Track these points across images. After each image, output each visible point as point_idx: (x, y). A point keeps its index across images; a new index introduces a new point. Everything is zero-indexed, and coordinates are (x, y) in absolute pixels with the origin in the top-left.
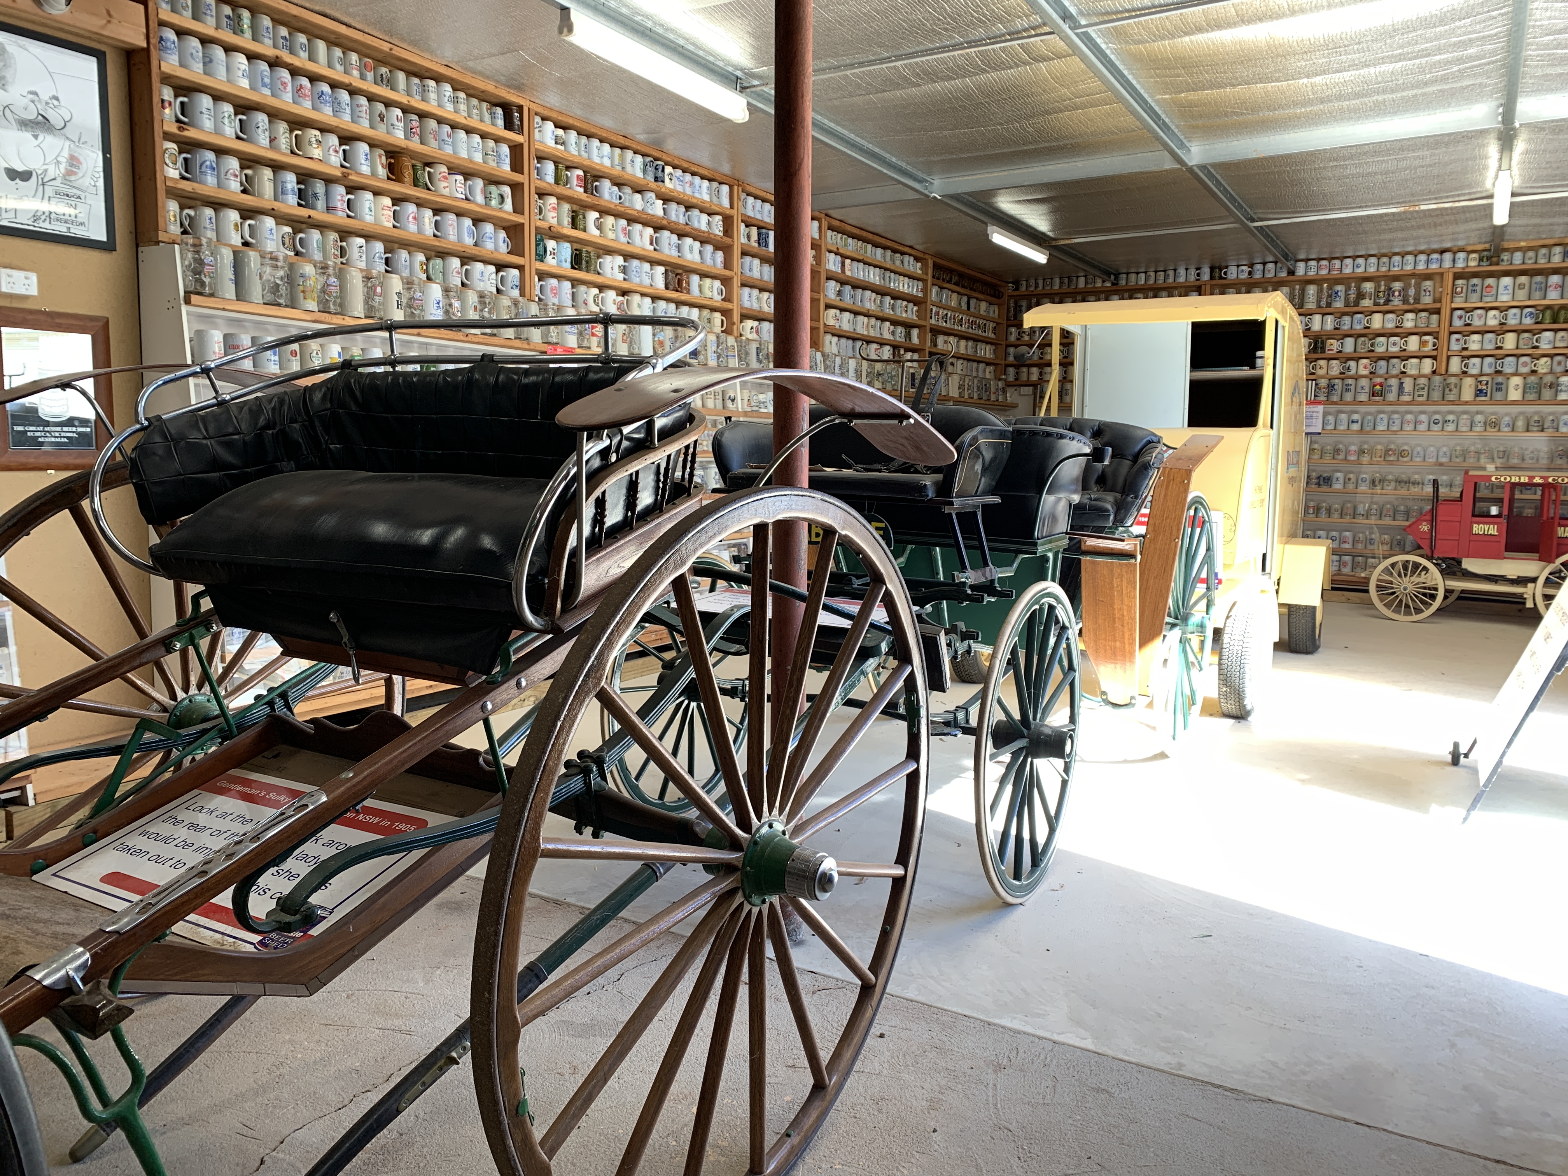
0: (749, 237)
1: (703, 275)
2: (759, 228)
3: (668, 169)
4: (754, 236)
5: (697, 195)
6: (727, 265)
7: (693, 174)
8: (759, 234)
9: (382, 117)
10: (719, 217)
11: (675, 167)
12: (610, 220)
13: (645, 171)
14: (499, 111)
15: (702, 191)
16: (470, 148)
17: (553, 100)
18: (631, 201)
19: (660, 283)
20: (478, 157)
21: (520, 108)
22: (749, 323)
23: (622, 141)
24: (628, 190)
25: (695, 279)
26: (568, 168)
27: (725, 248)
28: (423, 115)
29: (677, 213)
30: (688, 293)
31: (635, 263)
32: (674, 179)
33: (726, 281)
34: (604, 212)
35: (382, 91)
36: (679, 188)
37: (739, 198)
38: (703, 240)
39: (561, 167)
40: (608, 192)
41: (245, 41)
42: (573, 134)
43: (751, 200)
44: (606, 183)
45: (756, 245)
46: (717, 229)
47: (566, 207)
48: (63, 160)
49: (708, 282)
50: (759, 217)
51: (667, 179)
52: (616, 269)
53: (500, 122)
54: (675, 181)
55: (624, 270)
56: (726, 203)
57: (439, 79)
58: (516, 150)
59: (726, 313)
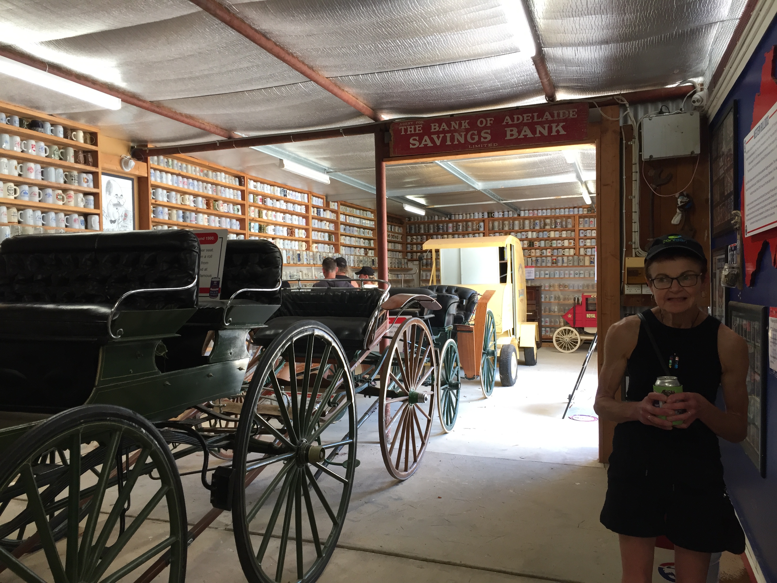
0: (314, 212)
1: (299, 228)
2: (317, 208)
3: (288, 191)
4: (316, 212)
5: (297, 200)
6: (307, 223)
7: (296, 191)
8: (317, 211)
9: (206, 188)
10: (304, 206)
11: (290, 190)
12: (270, 212)
13: (281, 193)
14: (237, 179)
15: (298, 197)
16: (230, 194)
17: (253, 174)
18: (276, 205)
19: (285, 234)
20: (232, 197)
21: (244, 177)
22: (315, 245)
23: (274, 184)
24: (275, 201)
25: (296, 230)
26: (257, 195)
27: (306, 217)
28: (217, 185)
29: (290, 207)
30: (295, 236)
31: (278, 227)
32: (290, 195)
33: (307, 230)
34: (268, 209)
35: (205, 179)
36: (291, 198)
37: (311, 198)
38: (298, 215)
39: (255, 195)
40: (269, 202)
41: (170, 169)
42: (259, 183)
43: (314, 198)
44: (269, 199)
45: (316, 215)
46: (304, 211)
47: (257, 210)
48: (123, 215)
49: (301, 231)
50: (317, 204)
51: (288, 195)
52: (272, 230)
53: (238, 183)
54: (291, 195)
55: (274, 230)
56: (306, 201)
57: (221, 171)
58: (243, 192)
59: (307, 242)
